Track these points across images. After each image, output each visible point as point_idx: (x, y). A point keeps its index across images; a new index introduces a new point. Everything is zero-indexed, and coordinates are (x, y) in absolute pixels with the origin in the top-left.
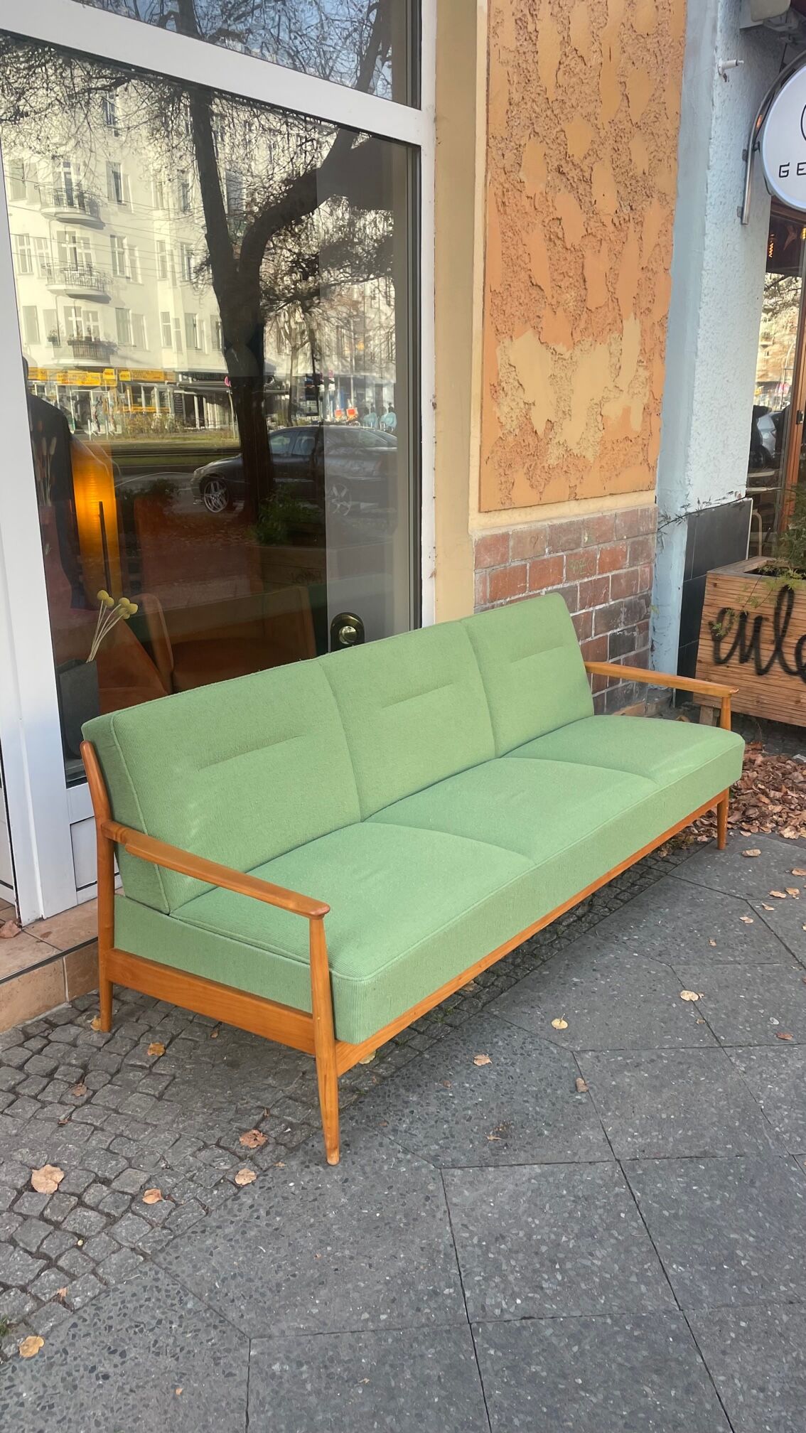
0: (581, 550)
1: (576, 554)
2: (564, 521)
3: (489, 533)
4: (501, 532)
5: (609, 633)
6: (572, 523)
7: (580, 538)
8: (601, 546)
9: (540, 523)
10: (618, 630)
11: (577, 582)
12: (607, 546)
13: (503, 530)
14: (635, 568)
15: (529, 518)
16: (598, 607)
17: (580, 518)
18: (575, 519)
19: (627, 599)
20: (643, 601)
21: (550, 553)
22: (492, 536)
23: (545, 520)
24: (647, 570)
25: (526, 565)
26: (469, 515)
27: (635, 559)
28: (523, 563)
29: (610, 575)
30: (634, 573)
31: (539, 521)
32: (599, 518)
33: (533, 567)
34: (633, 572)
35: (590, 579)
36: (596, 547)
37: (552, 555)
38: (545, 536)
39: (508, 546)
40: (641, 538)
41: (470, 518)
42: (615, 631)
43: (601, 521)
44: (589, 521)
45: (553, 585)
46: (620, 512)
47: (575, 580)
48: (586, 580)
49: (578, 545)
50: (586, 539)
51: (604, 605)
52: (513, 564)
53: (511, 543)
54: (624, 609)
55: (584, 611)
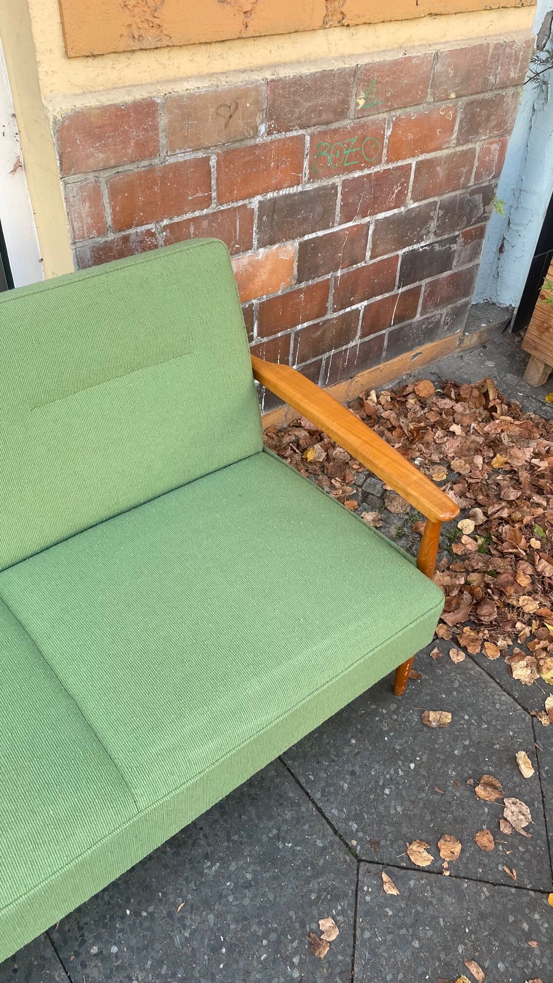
0: (348, 123)
1: (335, 131)
2: (306, 70)
3: (92, 102)
4: (128, 99)
5: (400, 253)
6: (326, 75)
7: (345, 102)
8: (398, 113)
9: (245, 77)
10: (423, 244)
11: (338, 180)
12: (412, 112)
13: (139, 95)
14: (470, 146)
15: (218, 66)
16: (381, 216)
17: (350, 64)
18: (336, 66)
19: (446, 197)
20: (479, 198)
21: (269, 133)
22: (105, 110)
23: (261, 69)
24: (495, 147)
25: (208, 159)
26: (37, 63)
27: (471, 129)
28: (201, 155)
29: (413, 162)
30: (467, 157)
31: (244, 71)
32: (395, 63)
33: (226, 159)
34: (464, 153)
35: (366, 172)
36: (385, 115)
37: (276, 136)
38: (256, 102)
39: (155, 128)
40: (488, 95)
41: (41, 69)
42: (415, 247)
43: (397, 68)
44: (369, 69)
45: (278, 188)
46: (445, 49)
47: (331, 176)
48: (357, 174)
49: (341, 113)
50: (362, 102)
51: (396, 211)
52: (172, 160)
53: (163, 121)
54: (437, 213)
55: (351, 224)
